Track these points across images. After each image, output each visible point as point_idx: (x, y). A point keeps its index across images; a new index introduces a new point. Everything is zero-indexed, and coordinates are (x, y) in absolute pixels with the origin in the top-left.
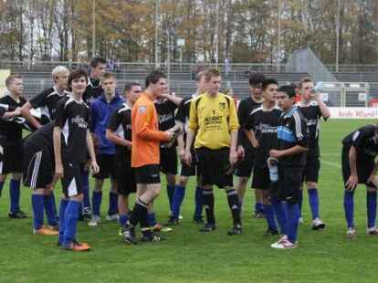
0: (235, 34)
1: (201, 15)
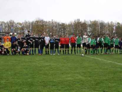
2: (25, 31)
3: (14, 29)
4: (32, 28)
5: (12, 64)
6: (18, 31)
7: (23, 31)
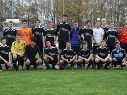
0: (121, 16)
1: (106, 9)
2: (39, 13)
3: (15, 10)
4: (54, 8)
5: (10, 90)
6: (23, 15)
7: (35, 15)
